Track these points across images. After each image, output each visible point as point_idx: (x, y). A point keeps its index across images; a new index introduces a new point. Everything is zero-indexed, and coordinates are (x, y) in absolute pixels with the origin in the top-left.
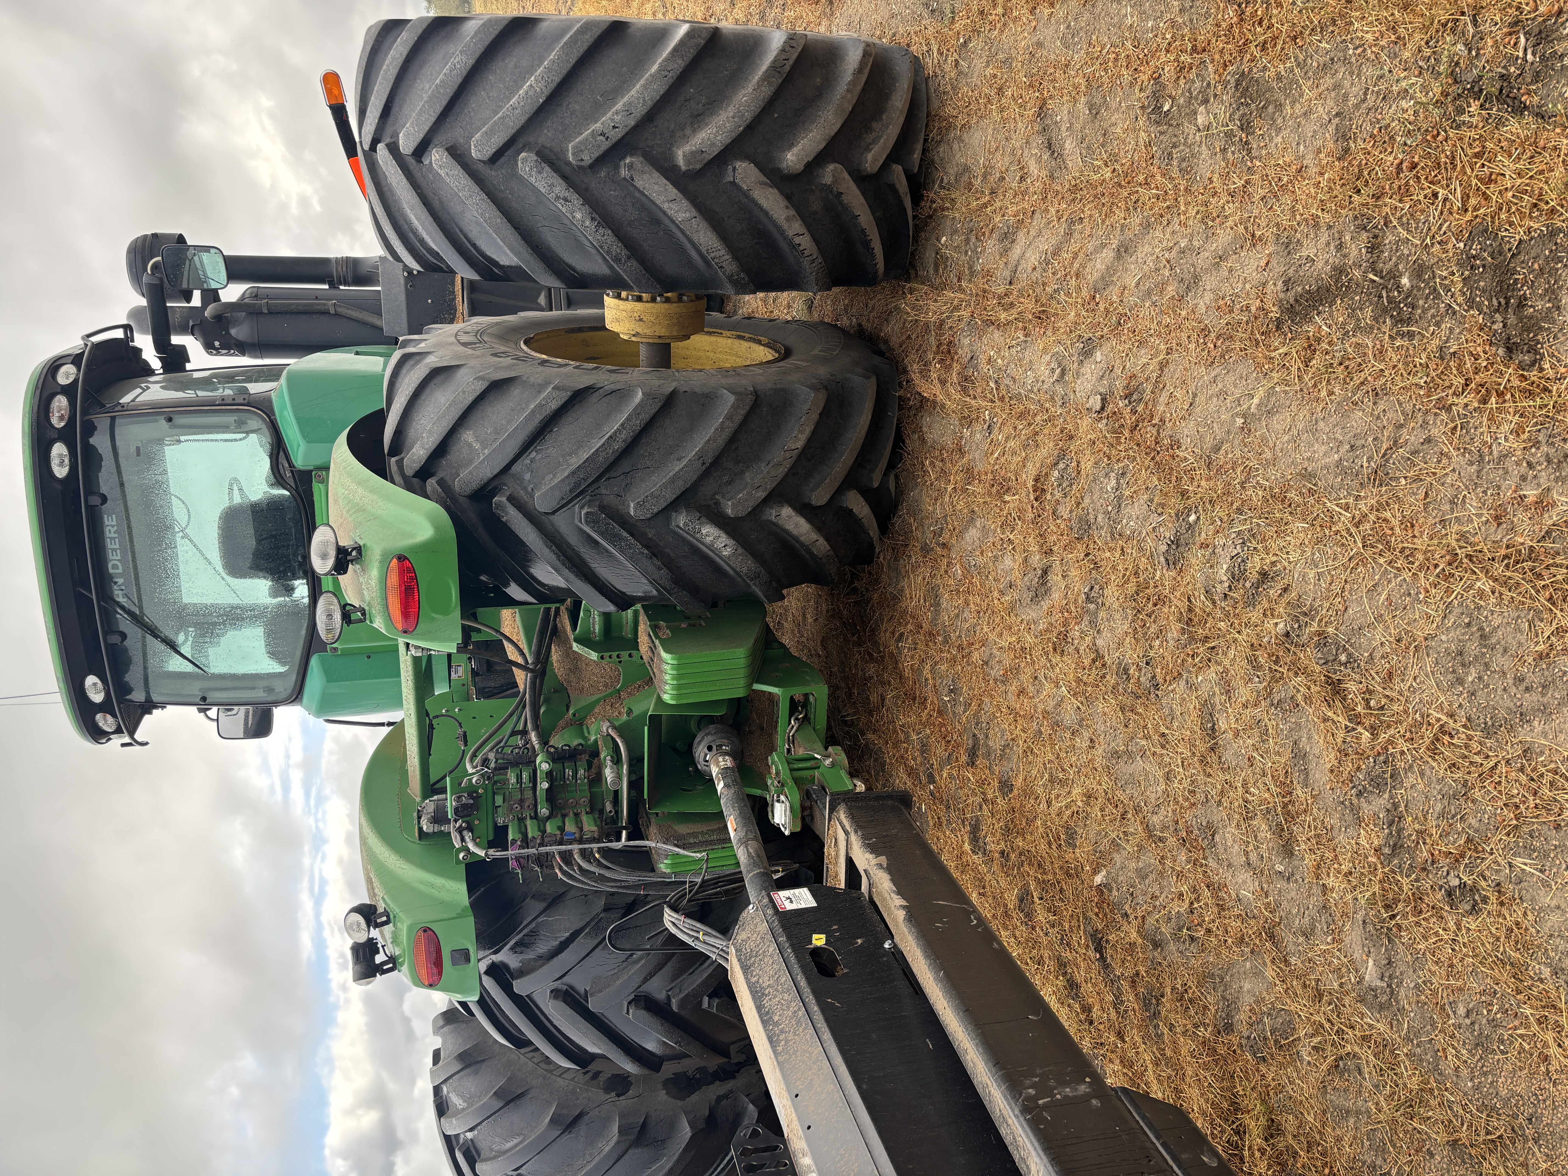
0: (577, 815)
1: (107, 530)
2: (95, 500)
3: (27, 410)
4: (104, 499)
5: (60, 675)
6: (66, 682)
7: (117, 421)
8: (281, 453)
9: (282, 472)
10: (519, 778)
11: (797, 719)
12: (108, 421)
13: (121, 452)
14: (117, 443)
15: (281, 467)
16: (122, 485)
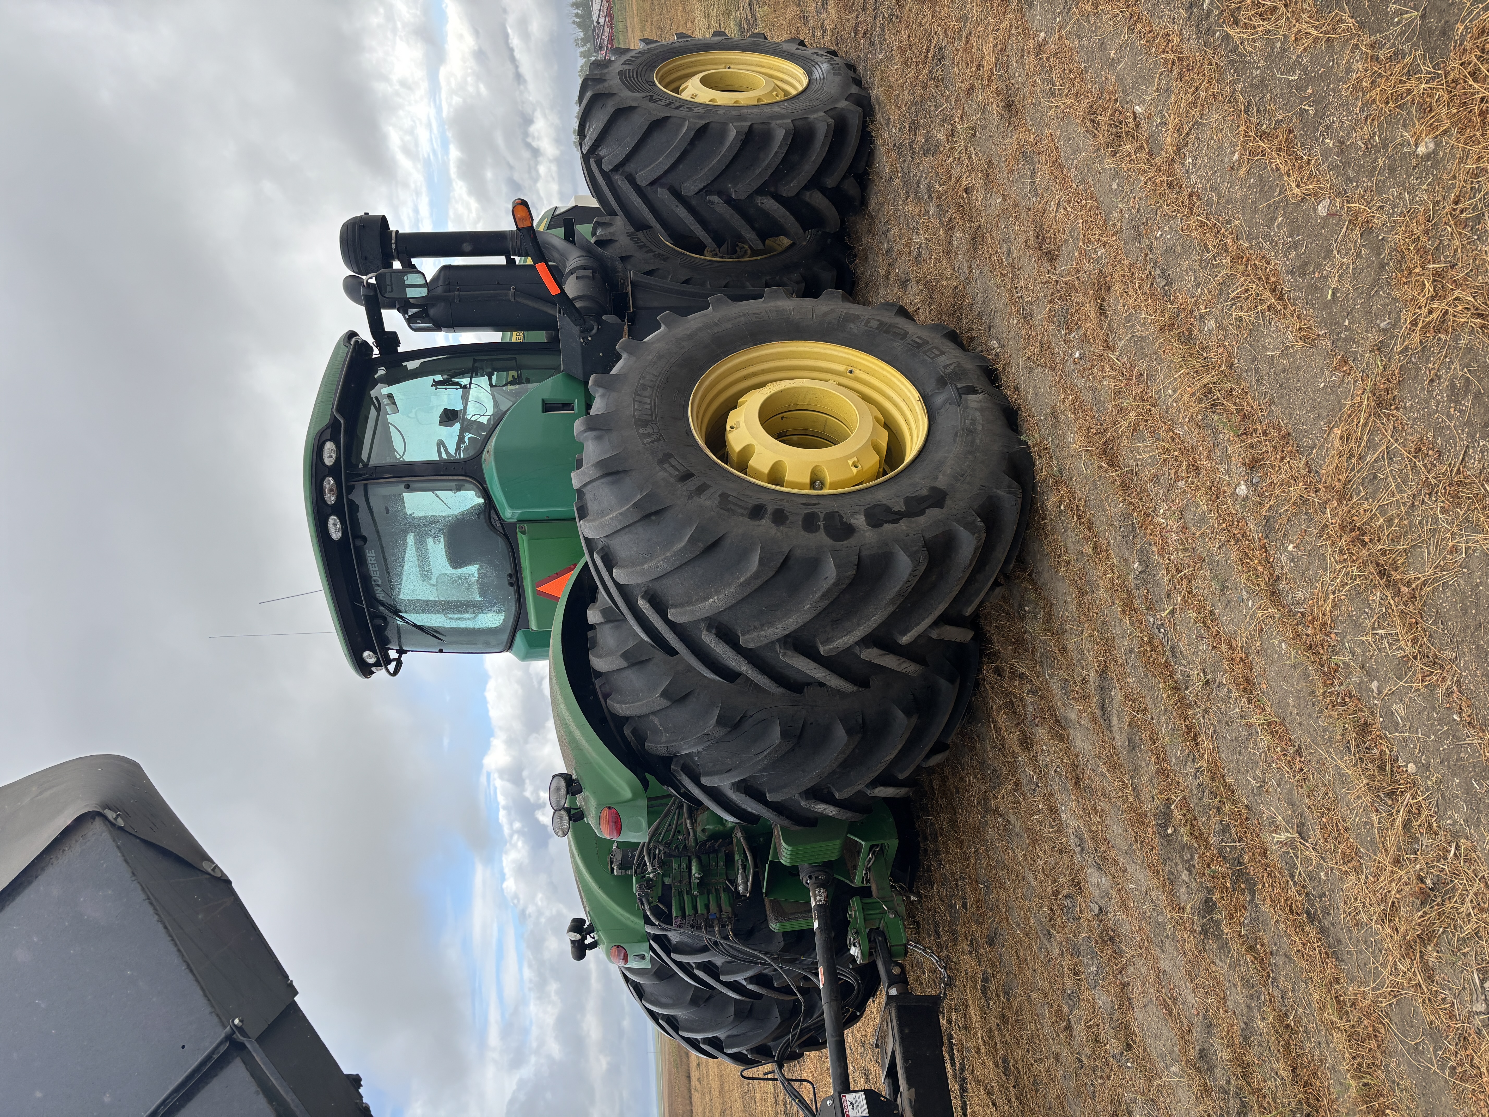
0: (717, 891)
1: (369, 559)
2: (359, 543)
3: (308, 494)
4: (365, 540)
5: (346, 652)
6: (351, 657)
7: (369, 487)
8: (492, 511)
9: (493, 523)
10: (680, 866)
11: (874, 853)
12: (362, 488)
13: (375, 511)
14: (372, 505)
15: (492, 520)
16: (378, 532)
